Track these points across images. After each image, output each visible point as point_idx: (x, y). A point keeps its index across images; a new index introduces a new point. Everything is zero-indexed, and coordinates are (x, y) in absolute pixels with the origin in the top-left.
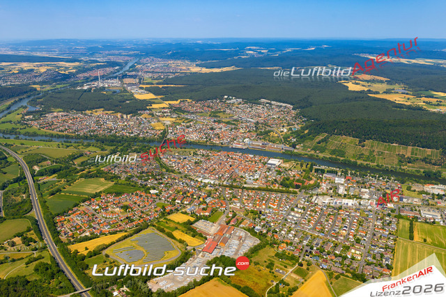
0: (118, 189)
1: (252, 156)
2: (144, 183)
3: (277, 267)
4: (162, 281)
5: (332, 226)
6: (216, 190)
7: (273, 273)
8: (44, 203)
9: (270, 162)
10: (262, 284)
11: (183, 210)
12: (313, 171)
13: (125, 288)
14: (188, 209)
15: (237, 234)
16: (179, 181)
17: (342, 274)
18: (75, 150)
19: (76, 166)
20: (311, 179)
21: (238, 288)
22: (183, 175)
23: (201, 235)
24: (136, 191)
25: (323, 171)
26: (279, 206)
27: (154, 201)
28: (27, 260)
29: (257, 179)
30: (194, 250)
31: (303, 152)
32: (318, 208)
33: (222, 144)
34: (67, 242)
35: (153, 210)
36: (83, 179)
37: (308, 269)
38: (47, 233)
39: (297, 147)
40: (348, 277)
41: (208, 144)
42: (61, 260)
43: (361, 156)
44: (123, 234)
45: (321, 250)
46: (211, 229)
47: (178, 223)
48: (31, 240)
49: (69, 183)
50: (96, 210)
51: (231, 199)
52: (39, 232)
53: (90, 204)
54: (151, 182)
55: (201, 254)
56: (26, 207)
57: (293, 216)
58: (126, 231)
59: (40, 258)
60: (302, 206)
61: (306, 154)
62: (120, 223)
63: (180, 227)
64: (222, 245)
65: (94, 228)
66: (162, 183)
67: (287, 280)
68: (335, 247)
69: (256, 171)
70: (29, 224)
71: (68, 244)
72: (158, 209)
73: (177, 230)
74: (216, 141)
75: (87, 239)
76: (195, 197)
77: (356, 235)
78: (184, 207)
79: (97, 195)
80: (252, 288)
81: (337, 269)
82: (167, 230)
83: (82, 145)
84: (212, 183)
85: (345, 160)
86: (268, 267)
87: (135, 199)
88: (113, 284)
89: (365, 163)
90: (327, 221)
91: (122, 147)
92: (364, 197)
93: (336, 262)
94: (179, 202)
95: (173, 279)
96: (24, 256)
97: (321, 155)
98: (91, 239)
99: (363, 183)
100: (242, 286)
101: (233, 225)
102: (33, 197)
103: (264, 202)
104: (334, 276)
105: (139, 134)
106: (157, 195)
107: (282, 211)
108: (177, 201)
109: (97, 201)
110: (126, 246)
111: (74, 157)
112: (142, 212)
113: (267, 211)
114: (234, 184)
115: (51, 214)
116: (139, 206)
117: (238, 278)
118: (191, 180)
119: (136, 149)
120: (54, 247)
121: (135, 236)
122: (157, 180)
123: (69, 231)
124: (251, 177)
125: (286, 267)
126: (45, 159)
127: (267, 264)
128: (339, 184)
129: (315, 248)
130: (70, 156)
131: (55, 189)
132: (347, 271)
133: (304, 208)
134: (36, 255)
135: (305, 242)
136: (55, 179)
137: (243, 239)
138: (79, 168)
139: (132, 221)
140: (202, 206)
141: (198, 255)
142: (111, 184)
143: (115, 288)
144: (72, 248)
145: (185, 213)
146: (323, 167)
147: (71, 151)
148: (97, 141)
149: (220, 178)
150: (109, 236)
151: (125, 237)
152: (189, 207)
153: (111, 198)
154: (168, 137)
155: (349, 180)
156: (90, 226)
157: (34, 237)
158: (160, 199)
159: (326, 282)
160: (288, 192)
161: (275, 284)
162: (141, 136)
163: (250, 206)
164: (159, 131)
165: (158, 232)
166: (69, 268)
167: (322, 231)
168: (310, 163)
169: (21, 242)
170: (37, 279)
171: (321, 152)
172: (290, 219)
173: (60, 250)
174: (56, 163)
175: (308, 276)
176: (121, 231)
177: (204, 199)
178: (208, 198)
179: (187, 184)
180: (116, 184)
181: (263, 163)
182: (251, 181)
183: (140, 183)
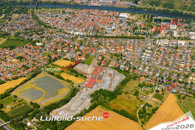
0: (11, 44)
1: (107, 12)
2: (30, 38)
3: (141, 94)
4: (60, 111)
5: (173, 61)
6: (86, 40)
7: (139, 99)
9: (121, 15)
10: (134, 108)
11: (65, 57)
12: (153, 21)
13: (35, 120)
14: (68, 56)
15: (108, 72)
16: (57, 35)
17: (187, 95)
20: (152, 27)
21: (117, 112)
22: (58, 30)
23: (82, 75)
24: (25, 44)
25: (160, 21)
26: (134, 49)
27: (41, 52)
29: (114, 30)
30: (79, 86)
31: (143, 7)
32: (161, 49)
33: (82, 3)
35: (42, 59)
37: (163, 94)
39: (139, 3)
40: (191, 97)
43: (185, 8)
44: (23, 79)
45: (169, 79)
46: (88, 70)
51: (98, 46)
54: (35, 37)
55: (85, 89)
57: (145, 56)
58: (25, 77)
60: (150, 48)
61: (146, 8)
62: (19, 70)
63: (65, 70)
64: (98, 81)
66: (43, 37)
67: (150, 103)
68: (178, 76)
69: (112, 23)
72: (45, 57)
73: (63, 73)
74: (78, 1)
76: (71, 46)
77: (191, 66)
78: (65, 54)
80: (127, 110)
81: (182, 92)
82: (56, 74)
84: (82, 34)
85: (175, 11)
86: (135, 95)
87: (26, 51)
88: (26, 117)
89: (189, 13)
90: (170, 58)
91: (5, 10)
92: (192, 38)
93: (181, 87)
94: (60, 51)
95: (68, 110)
97: (157, 8)
99: (190, 28)
100: (119, 110)
101: (103, 66)
103: (122, 47)
104: (182, 98)
106: (42, 47)
107: (136, 52)
108: (58, 50)
110: (28, 88)
112: (34, 61)
113: (126, 53)
114: (98, 34)
116: (30, 56)
117: (115, 105)
118: (65, 33)
119: (17, 11)
121: (33, 80)
122: (39, 35)
124: (109, 28)
125: (147, 94)
127: (134, 92)
128: (173, 29)
129: (165, 78)
132: (190, 93)
133: (152, 50)
135: (157, 75)
137: (113, 75)
139: (28, 68)
140: (78, 53)
141: (82, 90)
143: (27, 120)
145: (66, 59)
146: (159, 18)
149: (86, 31)
150: (13, 81)
152: (68, 54)
155: (179, 26)
158: (45, 50)
159: (177, 102)
160: (138, 38)
161: (142, 106)
163: (113, 51)
165: (49, 75)
167: (167, 65)
168: (150, 15)
171: (157, 6)
172: (143, 58)
175: (164, 99)
176: (21, 77)
177: (78, 47)
178: (81, 47)
179: (63, 37)
180: (8, 40)
181: (116, 17)
182: (110, 31)
183: (27, 38)
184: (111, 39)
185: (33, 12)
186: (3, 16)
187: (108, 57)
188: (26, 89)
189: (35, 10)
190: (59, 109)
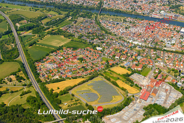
0: (74, 44)
1: (168, 25)
2: (92, 42)
4: (112, 118)
6: (144, 51)
8: (26, 51)
9: (182, 30)
11: (122, 65)
13: (88, 121)
14: (125, 64)
15: (164, 87)
16: (116, 42)
18: (41, 13)
19: (43, 25)
22: (118, 37)
23: (136, 85)
24: (87, 47)
27: (100, 56)
28: (20, 93)
29: (174, 44)
30: (133, 97)
34: (44, 81)
35: (100, 63)
36: (49, 35)
38: (31, 74)
41: (133, 13)
42: (42, 95)
46: (143, 81)
47: (119, 75)
48: (22, 78)
49: (41, 37)
50: (61, 60)
51: (156, 59)
52: (26, 73)
53: (57, 55)
54: (96, 41)
55: (138, 100)
56: (15, 54)
58: (83, 78)
59: (29, 92)
62: (78, 71)
63: (121, 78)
65: (62, 73)
66: (104, 42)
69: (172, 37)
70: (18, 66)
71: (45, 83)
72: (103, 62)
73: (119, 80)
74: (139, 12)
75: (57, 81)
76: (129, 55)
78: (122, 62)
79: (60, 48)
82: (112, 80)
83: (46, 9)
84: (140, 45)
87: (87, 53)
91: (72, 13)
94: (118, 58)
96: (18, 90)
98: (60, 81)
102: (18, 46)
105: (83, 3)
106: (102, 51)
108: (116, 57)
109: (61, 52)
110: (85, 89)
111: (41, 19)
112: (93, 64)
114: (157, 47)
115: (32, 60)
116: (90, 58)
118: (124, 41)
119: (82, 15)
120: (37, 85)
121: (90, 82)
122: (100, 39)
123: (45, 73)
124: (169, 42)
126: (23, 19)
130: (39, 18)
131: (32, 41)
134: (26, 89)
136: (31, 34)
137: (169, 91)
138: (46, 27)
139: (86, 70)
140: (135, 63)
142: (69, 40)
143: (81, 121)
144: (50, 86)
145: (123, 67)
147: (38, 14)
148: (56, 7)
149: (145, 41)
150: (72, 80)
151: (84, 82)
152: (125, 63)
153: (70, 51)
154: (104, 7)
156: (59, 72)
157: (23, 76)
158: (104, 55)
162: (85, 5)
163: (171, 66)
164: (97, 1)
165: (105, 80)
166: (48, 101)
169: (15, 79)
170: (29, 108)
173: (41, 88)
174: (30, 22)
176: (80, 77)
177: (135, 57)
178: (139, 57)
179: (121, 44)
180: (72, 40)
181: (177, 31)
182: (169, 45)
183: (88, 41)
184: (169, 53)
185: (96, 18)
186: (70, 19)
187: (165, 71)
188: (83, 89)
189: (98, 16)
190: (112, 115)
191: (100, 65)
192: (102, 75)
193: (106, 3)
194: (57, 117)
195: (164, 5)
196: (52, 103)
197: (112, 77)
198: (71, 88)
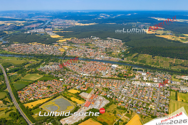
0: (45, 78)
1: (104, 63)
2: (57, 76)
3: (118, 113)
4: (66, 120)
5: (141, 95)
6: (89, 79)
7: (116, 116)
8: (12, 85)
9: (113, 66)
10: (112, 121)
11: (75, 88)
12: (132, 70)
13: (50, 123)
14: (77, 87)
15: (99, 98)
16: (73, 75)
17: (147, 116)
18: (25, 61)
19: (26, 68)
20: (131, 74)
21: (101, 123)
22: (74, 72)
23: (83, 99)
24: (53, 79)
25: (136, 70)
26: (117, 86)
27: (61, 84)
28: (5, 111)
29: (107, 74)
30: (80, 106)
31: (127, 62)
32: (135, 87)
33: (91, 58)
34: (23, 102)
36: (29, 74)
37: (131, 114)
38: (14, 99)
39: (124, 59)
40: (149, 117)
41: (85, 58)
42: (21, 111)
43: (153, 63)
44: (48, 99)
45: (137, 105)
46: (87, 96)
47: (73, 94)
48: (7, 102)
49: (23, 76)
50: (35, 88)
51: (96, 83)
52: (11, 98)
53: (33, 85)
54: (60, 75)
55: (84, 108)
56: (4, 87)
57: (124, 90)
58: (49, 98)
59: (12, 110)
60: (128, 86)
61: (129, 62)
62: (47, 94)
63: (73, 96)
64: (93, 103)
65: (35, 96)
66: (65, 76)
67: (122, 119)
68: (143, 104)
69: (107, 70)
70: (6, 94)
71: (24, 103)
72: (63, 87)
73: (73, 97)
74: (88, 57)
75: (32, 101)
76: (80, 82)
77: (152, 98)
78: (75, 86)
79: (36, 81)
80: (107, 123)
81: (144, 114)
82: (68, 97)
83: (28, 59)
84: (87, 75)
85: (146, 65)
86: (113, 113)
87: (53, 83)
88: (45, 121)
89: (155, 66)
90: (139, 92)
91: (46, 59)
92: (155, 81)
93: (144, 111)
94: (73, 84)
95: (72, 119)
96: (4, 109)
97: (135, 63)
98: (34, 101)
99: (154, 75)
100: (102, 122)
101: (97, 94)
102: (7, 82)
103: (111, 84)
104: (143, 117)
105: (53, 54)
106: (63, 81)
107: (119, 88)
109: (36, 84)
110: (50, 104)
111: (24, 64)
112: (56, 89)
113: (112, 88)
114: (97, 76)
115: (15, 90)
116: (55, 86)
117: (100, 118)
118: (78, 74)
119: (52, 60)
120: (17, 105)
121: (54, 100)
122: (62, 74)
123: (24, 97)
124: (104, 73)
125: (122, 113)
126: (11, 65)
127: (113, 112)
128: (144, 76)
129: (134, 105)
130: (23, 64)
131: (16, 79)
132: (149, 115)
133: (128, 87)
134: (9, 108)
135: (130, 102)
136: (17, 74)
137: (102, 100)
138: (27, 69)
139: (52, 93)
140: (83, 86)
141: (82, 108)
142: (42, 76)
143: (46, 123)
144: (26, 105)
145: (76, 89)
146: (136, 68)
147: (23, 61)
148: (35, 57)
149: (90, 73)
150: (42, 100)
151: (49, 100)
153: (42, 83)
154: (67, 55)
155: (148, 74)
156: (33, 95)
157: (8, 100)
158: (64, 83)
159: (140, 120)
160: (121, 79)
161: (117, 121)
162: (54, 54)
163: (104, 86)
164: (62, 52)
165: (64, 98)
166: (25, 114)
167: (137, 97)
168: (130, 66)
169: (2, 103)
170: (11, 119)
171: (135, 61)
172: (122, 91)
173: (20, 107)
174: (17, 67)
175: (132, 117)
176: (47, 97)
177: (84, 83)
178: (86, 82)
179: (76, 76)
180: (44, 76)
181: (109, 66)
182: (105, 75)
183: (55, 76)
184: (104, 79)
185: (61, 62)
186: (44, 63)
187: (101, 90)
188: (48, 105)
189: (63, 60)
190: (66, 118)
191: (61, 89)
192: (62, 95)
193: (68, 53)
194: (29, 123)
195: (103, 52)
196: (26, 115)
197: (68, 96)
198: (41, 105)
